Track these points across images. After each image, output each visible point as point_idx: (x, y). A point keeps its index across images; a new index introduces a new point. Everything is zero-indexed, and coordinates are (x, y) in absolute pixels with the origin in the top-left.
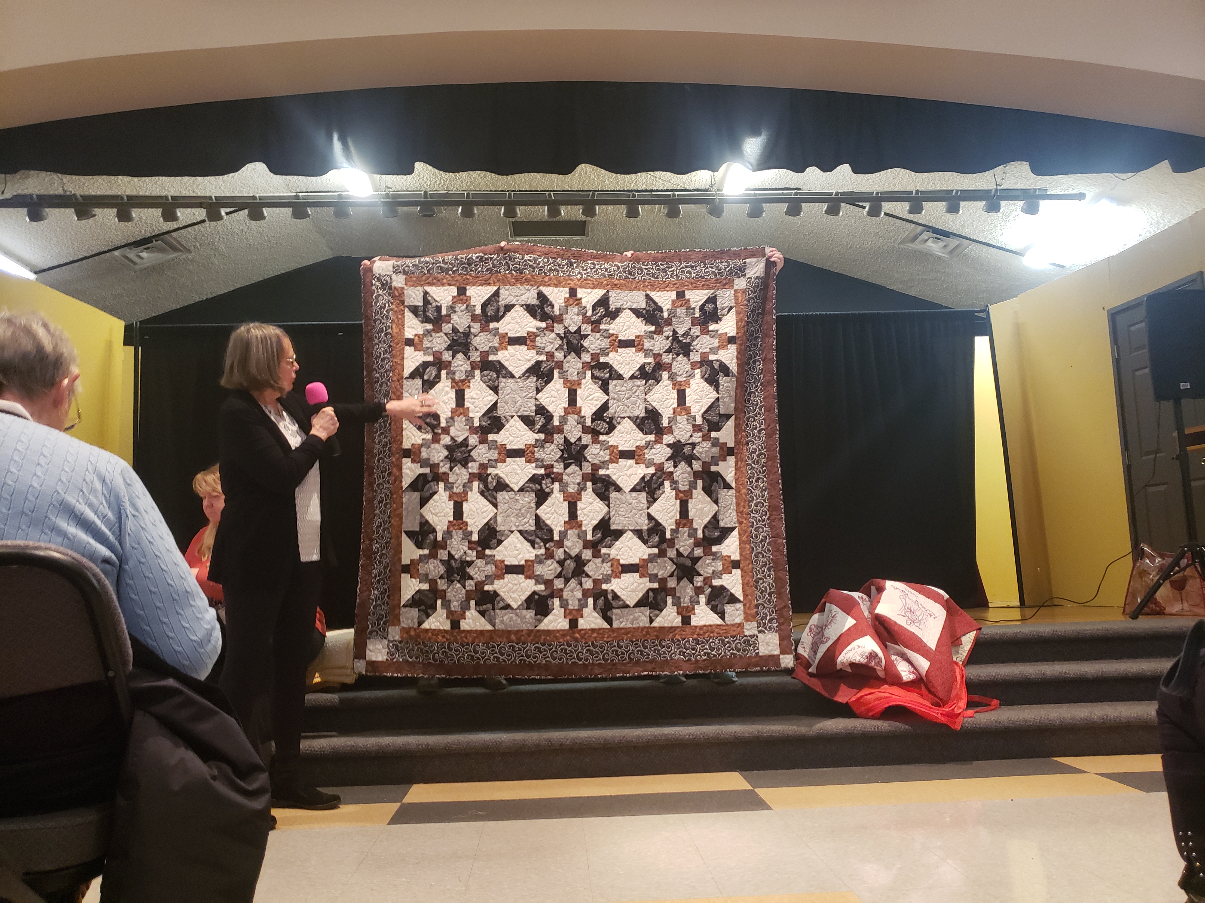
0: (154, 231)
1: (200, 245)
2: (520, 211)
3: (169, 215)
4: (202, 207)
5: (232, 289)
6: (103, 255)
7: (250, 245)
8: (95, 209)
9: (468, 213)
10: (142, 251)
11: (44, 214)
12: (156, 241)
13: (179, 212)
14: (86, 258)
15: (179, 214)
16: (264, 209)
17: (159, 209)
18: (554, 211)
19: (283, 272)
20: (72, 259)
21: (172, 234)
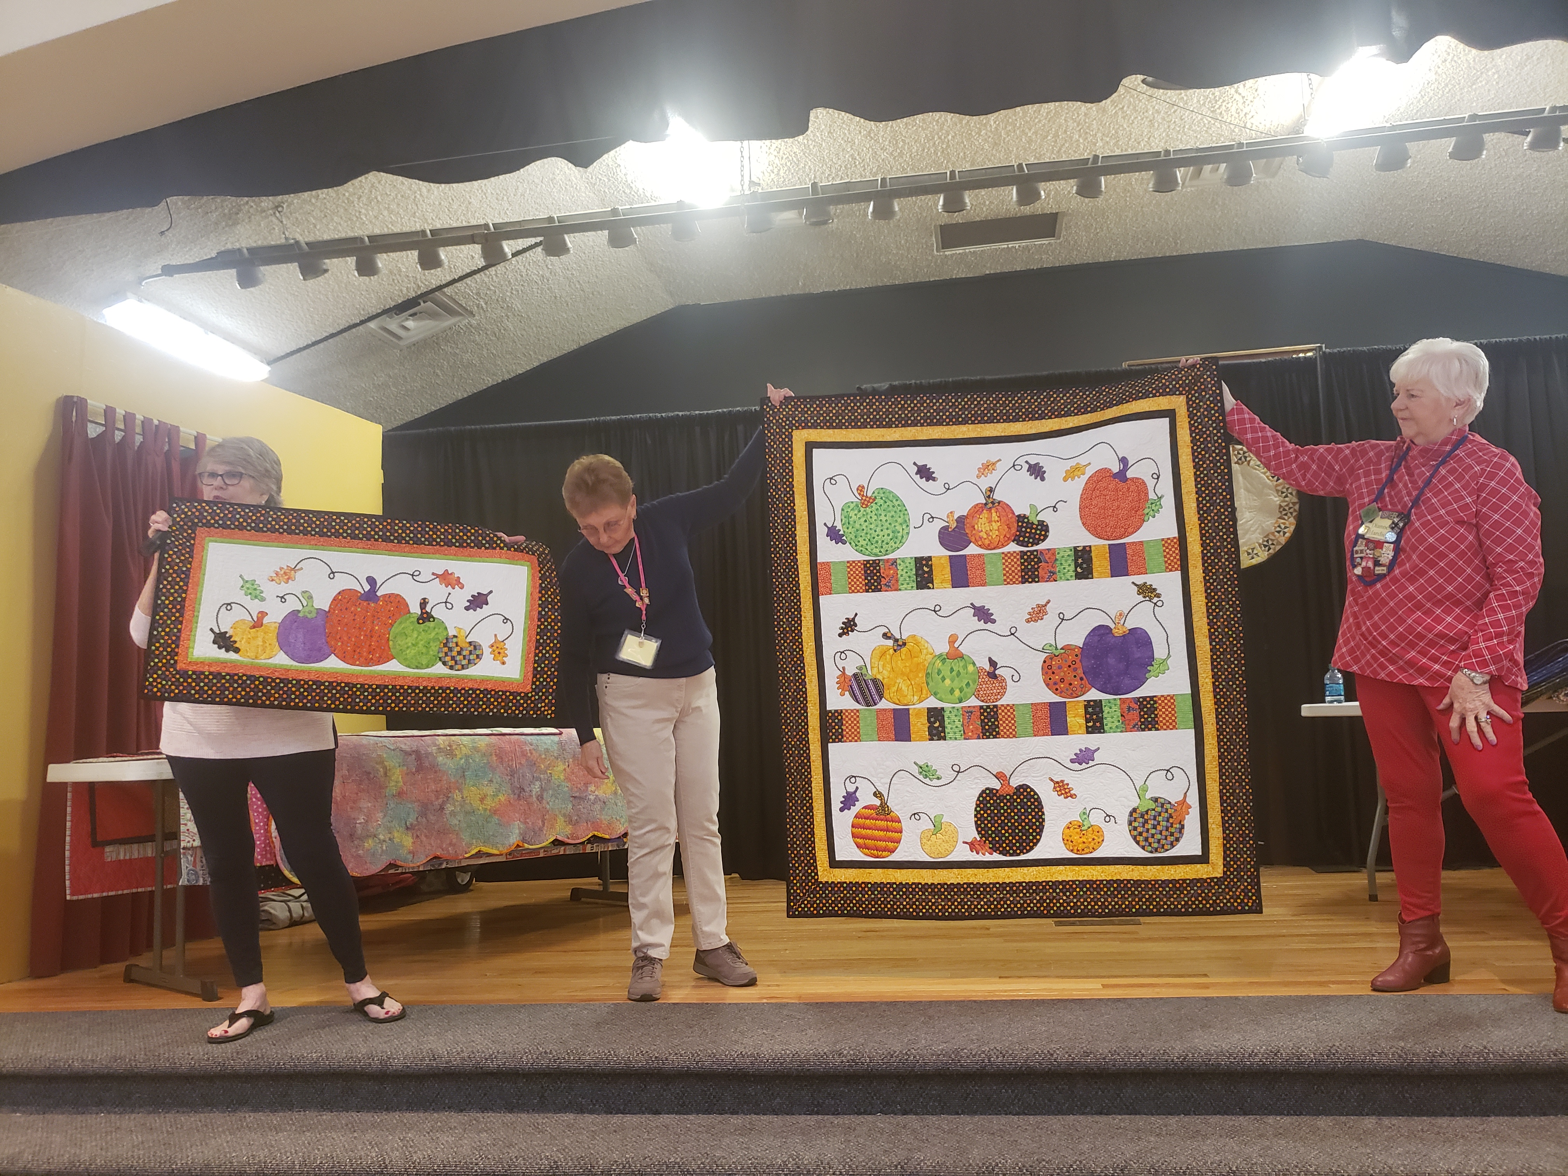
0: (419, 287)
1: (486, 303)
2: (968, 198)
3: (429, 261)
4: (474, 243)
5: (536, 364)
6: (354, 330)
7: (556, 297)
8: (327, 261)
9: (884, 212)
10: (407, 319)
11: (260, 275)
12: (424, 302)
13: (443, 254)
14: (332, 336)
15: (443, 257)
16: (566, 236)
17: (413, 252)
18: (1028, 195)
19: (605, 334)
20: (314, 339)
21: (445, 290)
